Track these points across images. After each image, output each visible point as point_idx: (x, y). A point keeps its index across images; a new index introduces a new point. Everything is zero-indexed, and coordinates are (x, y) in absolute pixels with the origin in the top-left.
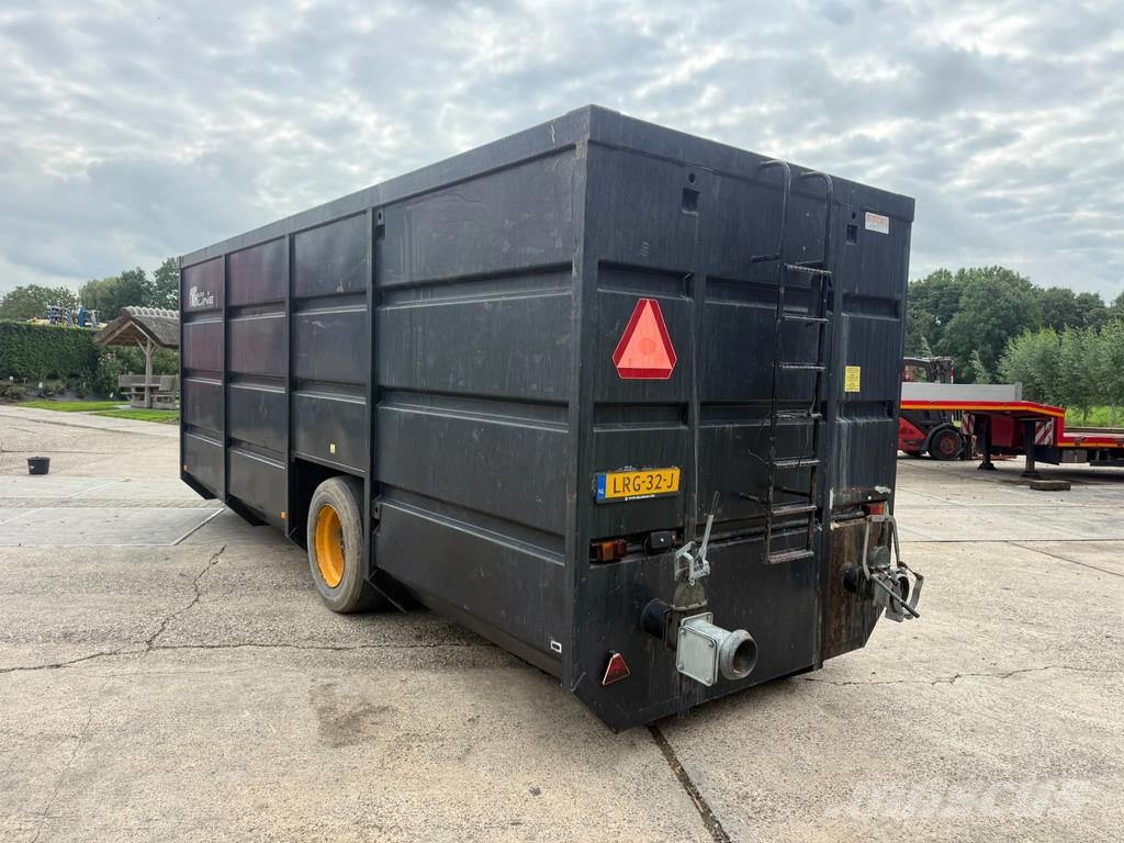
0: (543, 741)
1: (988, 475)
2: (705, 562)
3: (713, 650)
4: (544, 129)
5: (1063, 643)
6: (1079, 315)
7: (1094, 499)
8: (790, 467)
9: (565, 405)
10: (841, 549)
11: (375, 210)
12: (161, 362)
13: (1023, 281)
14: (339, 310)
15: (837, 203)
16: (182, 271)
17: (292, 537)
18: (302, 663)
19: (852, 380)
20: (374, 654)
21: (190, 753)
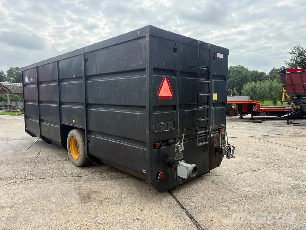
0: (141, 197)
1: (242, 120)
2: (183, 147)
3: (187, 169)
4: (136, 32)
5: (267, 162)
6: (260, 77)
7: (268, 125)
8: (202, 121)
9: (145, 107)
10: (213, 141)
11: (84, 54)
12: (12, 98)
13: (246, 69)
14: (74, 82)
15: (211, 51)
16: (22, 72)
17: (62, 146)
18: (71, 181)
19: (215, 97)
20: (90, 177)
21: (44, 208)
